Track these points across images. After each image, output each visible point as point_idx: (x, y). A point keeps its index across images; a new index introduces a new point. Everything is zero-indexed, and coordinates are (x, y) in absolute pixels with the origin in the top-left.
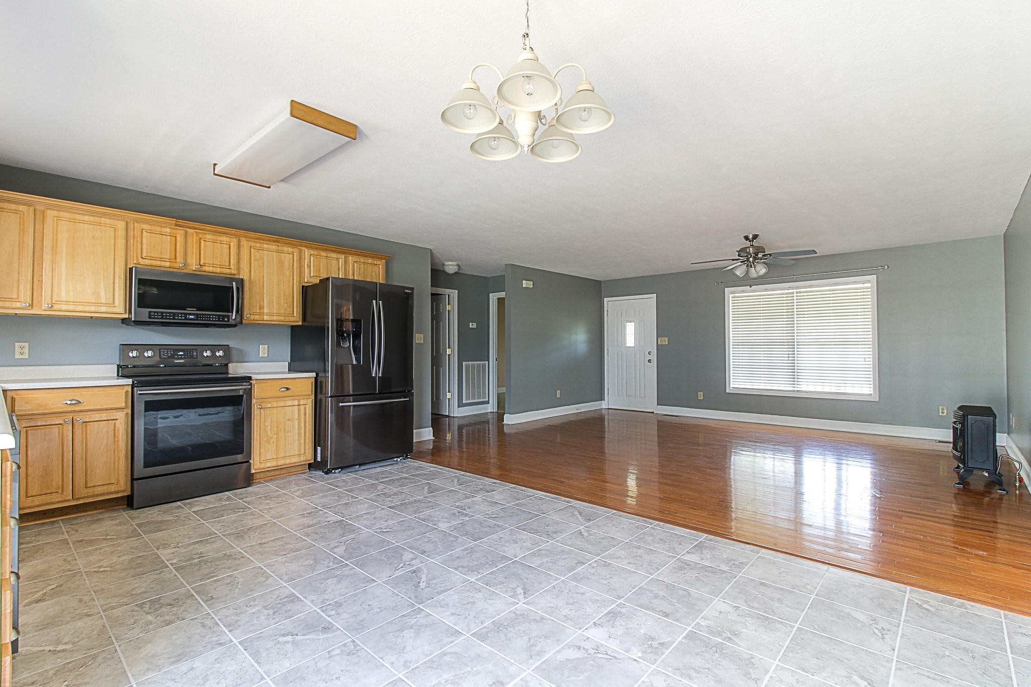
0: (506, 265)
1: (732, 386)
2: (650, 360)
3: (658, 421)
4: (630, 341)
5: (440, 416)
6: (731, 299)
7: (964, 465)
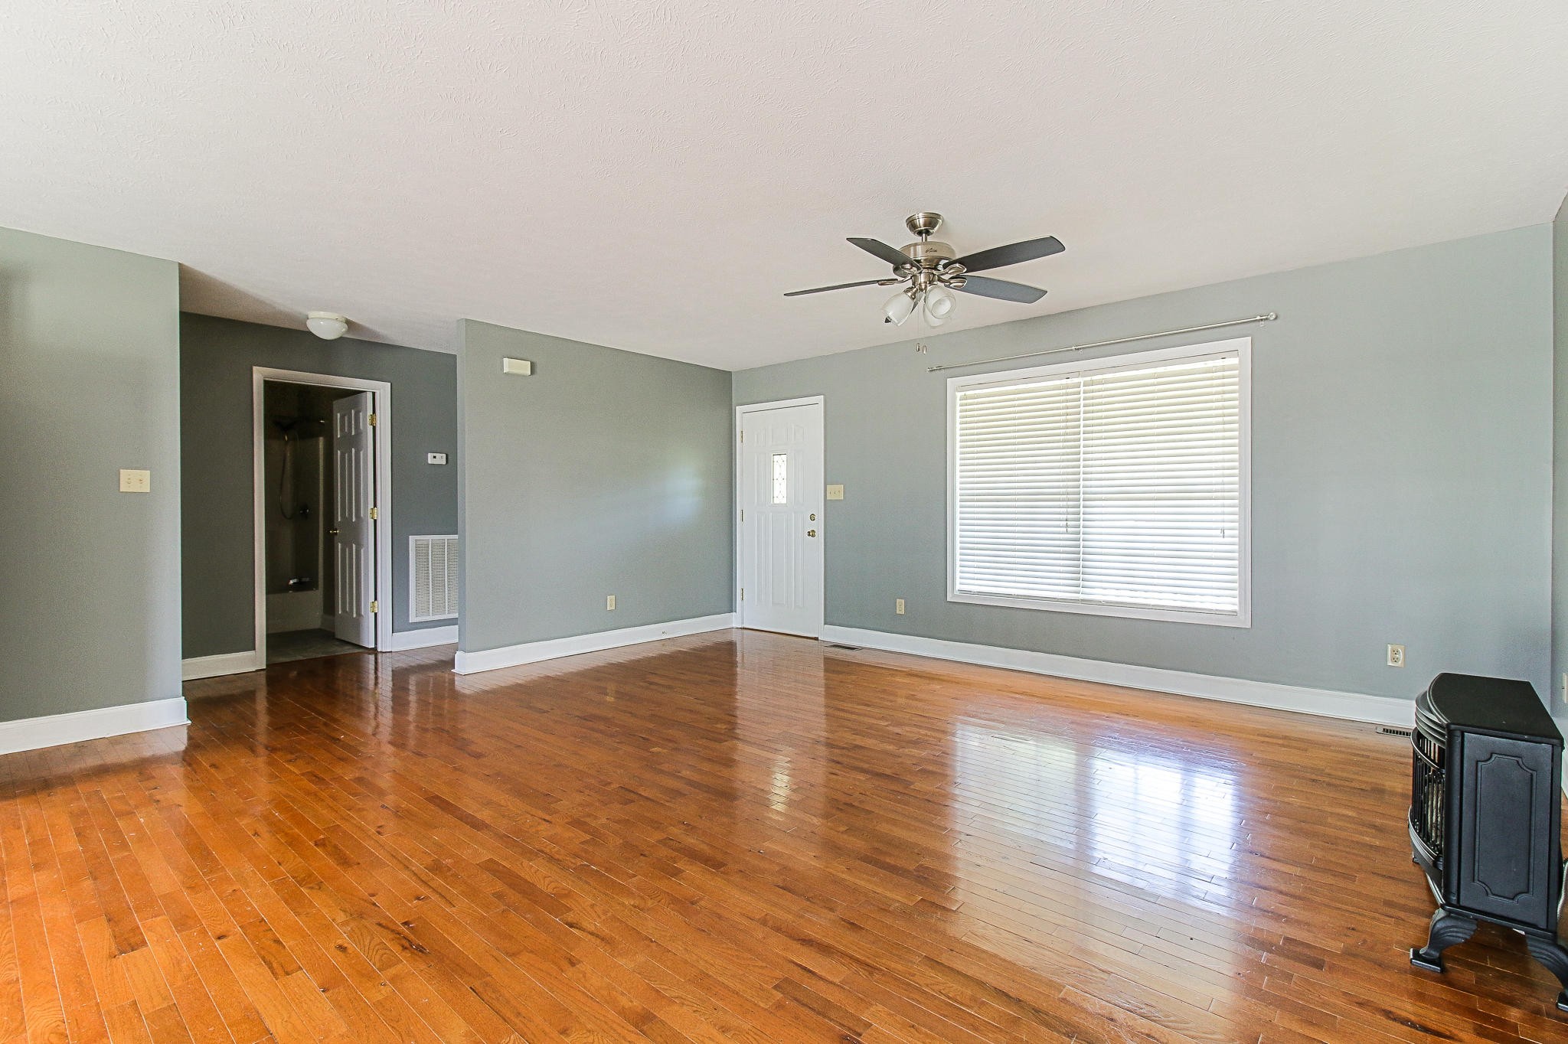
0: (458, 321)
1: (958, 587)
2: (813, 531)
3: (828, 660)
4: (780, 493)
5: (361, 650)
6: (958, 402)
7: (1445, 896)
